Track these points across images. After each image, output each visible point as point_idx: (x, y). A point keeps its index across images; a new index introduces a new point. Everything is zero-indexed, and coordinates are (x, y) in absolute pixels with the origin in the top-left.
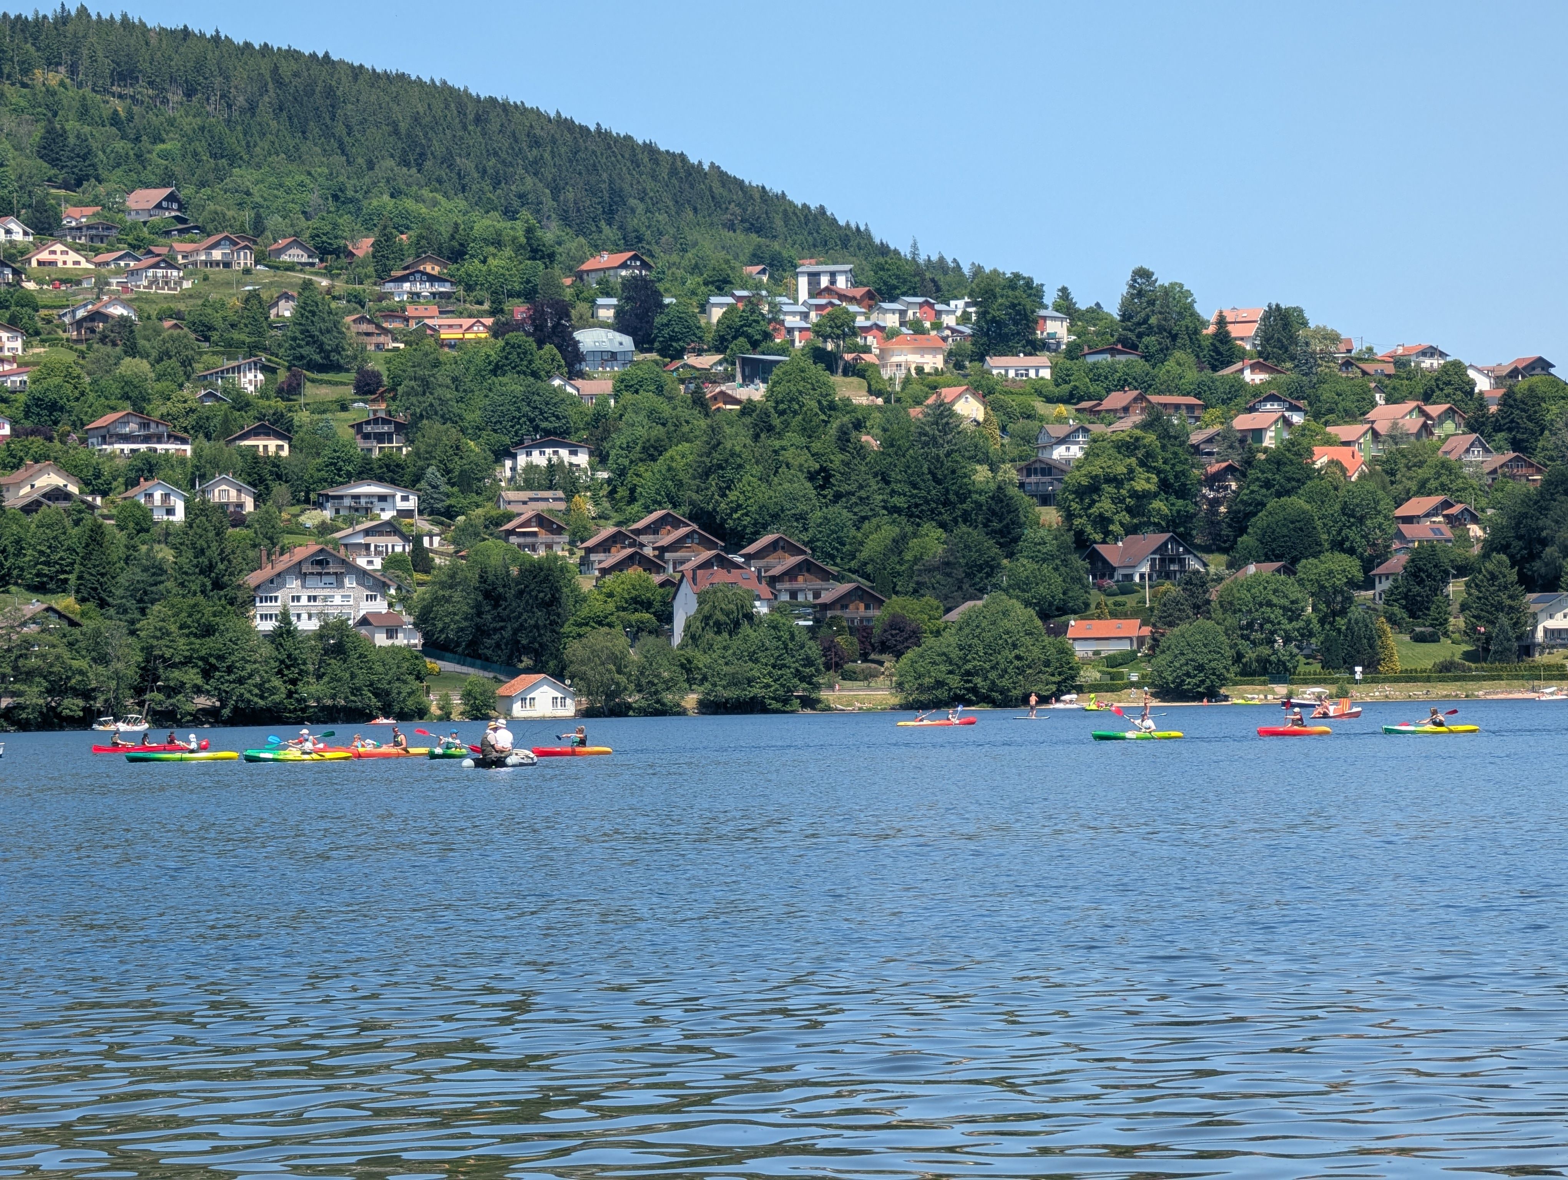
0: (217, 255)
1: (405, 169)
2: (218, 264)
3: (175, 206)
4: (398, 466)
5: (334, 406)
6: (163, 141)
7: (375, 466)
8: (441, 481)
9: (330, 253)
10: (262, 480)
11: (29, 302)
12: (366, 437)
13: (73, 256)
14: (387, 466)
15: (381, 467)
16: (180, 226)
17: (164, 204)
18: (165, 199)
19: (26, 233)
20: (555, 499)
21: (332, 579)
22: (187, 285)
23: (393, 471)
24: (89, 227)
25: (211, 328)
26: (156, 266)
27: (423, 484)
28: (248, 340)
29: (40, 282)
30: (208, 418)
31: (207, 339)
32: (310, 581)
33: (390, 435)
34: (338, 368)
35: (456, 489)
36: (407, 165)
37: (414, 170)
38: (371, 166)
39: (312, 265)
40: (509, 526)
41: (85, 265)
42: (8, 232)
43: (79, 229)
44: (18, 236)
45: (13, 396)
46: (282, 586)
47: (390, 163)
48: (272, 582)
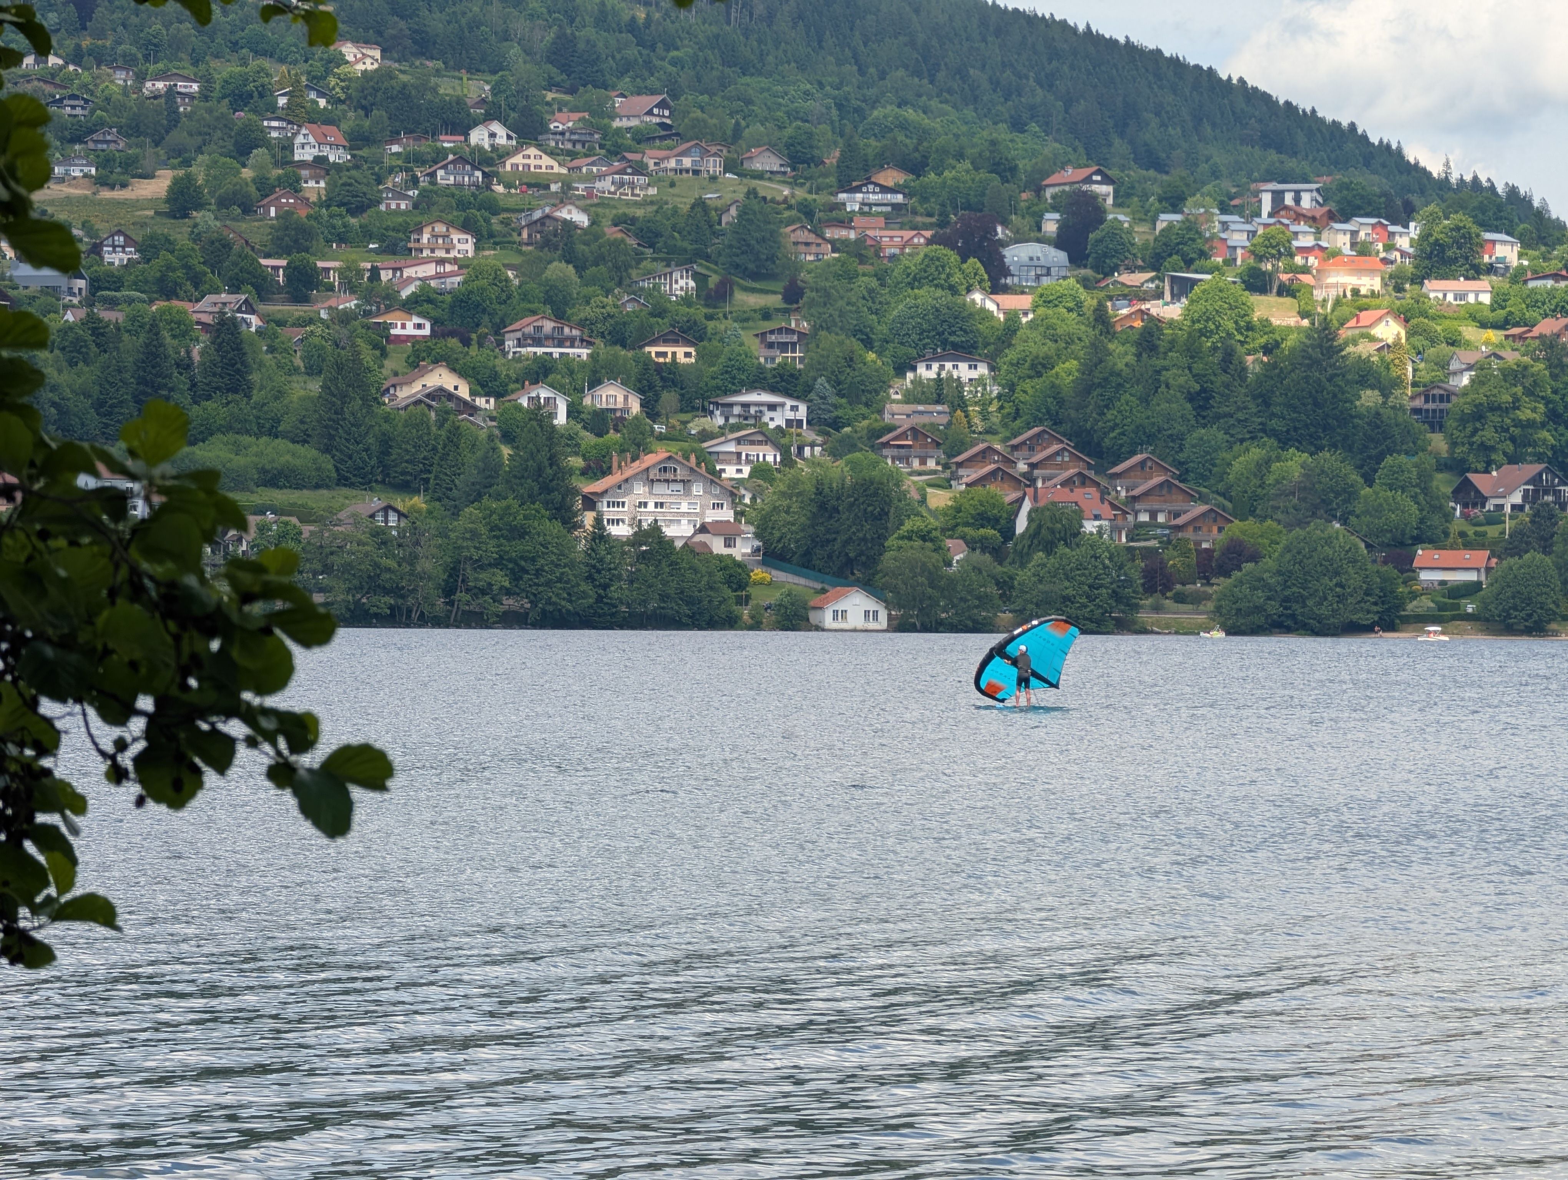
0: (687, 162)
1: (916, 80)
2: (687, 171)
3: (667, 113)
4: (792, 375)
5: (758, 316)
6: (677, 49)
7: (769, 376)
8: (829, 390)
9: (803, 162)
10: (651, 387)
11: (492, 207)
12: (771, 346)
13: (547, 161)
14: (781, 376)
15: (774, 377)
16: (663, 133)
17: (656, 111)
18: (656, 106)
19: (509, 137)
20: (939, 413)
21: (680, 487)
22: (653, 191)
23: (788, 382)
24: (572, 132)
25: (658, 235)
26: (623, 172)
27: (812, 396)
28: (690, 247)
29: (508, 186)
30: (625, 324)
31: (652, 245)
32: (659, 489)
33: (794, 344)
34: (771, 276)
35: (844, 401)
36: (920, 76)
37: (925, 81)
38: (883, 76)
39: (785, 173)
40: (884, 439)
41: (557, 169)
42: (493, 135)
43: (562, 133)
44: (502, 140)
45: (440, 298)
46: (630, 491)
47: (901, 73)
48: (620, 487)
